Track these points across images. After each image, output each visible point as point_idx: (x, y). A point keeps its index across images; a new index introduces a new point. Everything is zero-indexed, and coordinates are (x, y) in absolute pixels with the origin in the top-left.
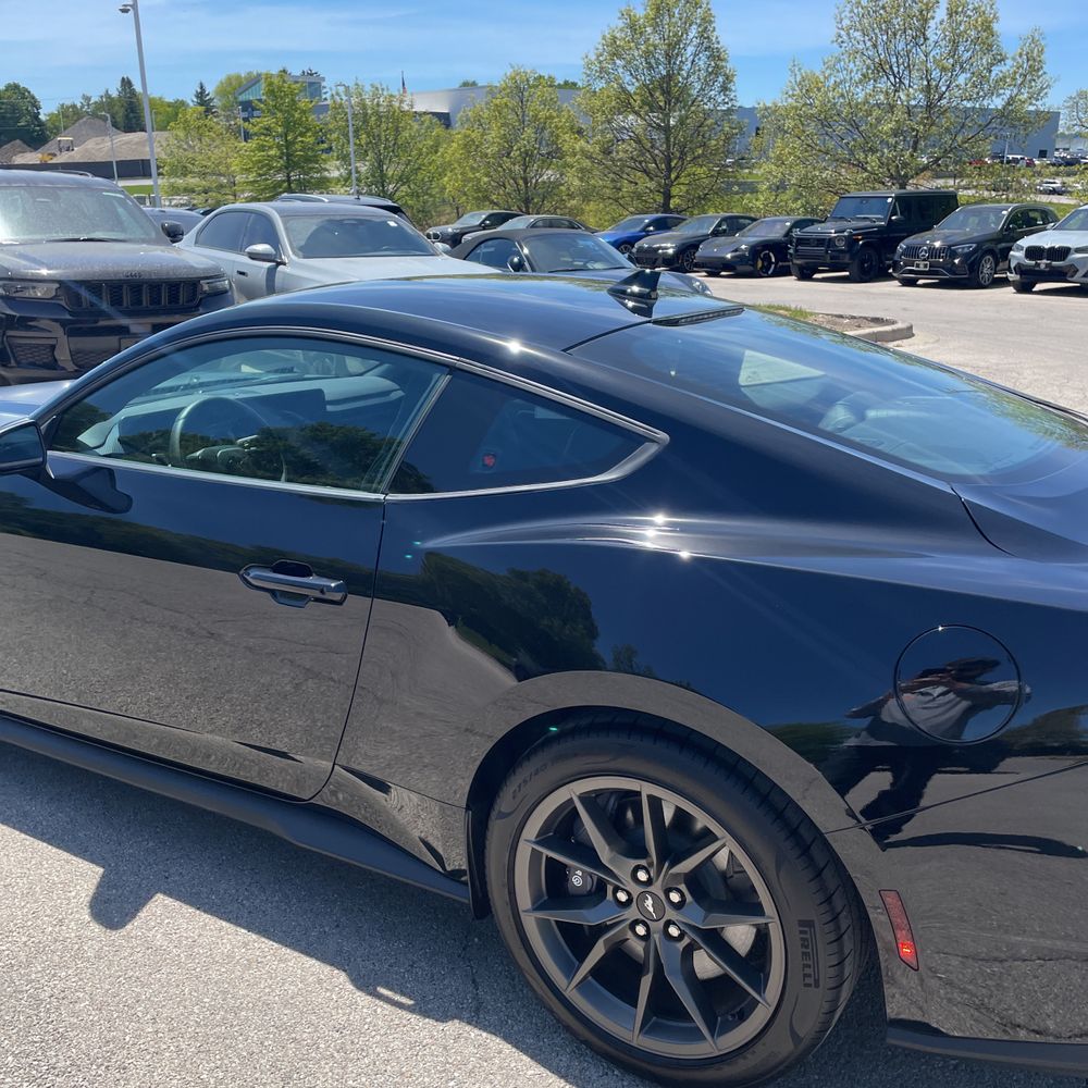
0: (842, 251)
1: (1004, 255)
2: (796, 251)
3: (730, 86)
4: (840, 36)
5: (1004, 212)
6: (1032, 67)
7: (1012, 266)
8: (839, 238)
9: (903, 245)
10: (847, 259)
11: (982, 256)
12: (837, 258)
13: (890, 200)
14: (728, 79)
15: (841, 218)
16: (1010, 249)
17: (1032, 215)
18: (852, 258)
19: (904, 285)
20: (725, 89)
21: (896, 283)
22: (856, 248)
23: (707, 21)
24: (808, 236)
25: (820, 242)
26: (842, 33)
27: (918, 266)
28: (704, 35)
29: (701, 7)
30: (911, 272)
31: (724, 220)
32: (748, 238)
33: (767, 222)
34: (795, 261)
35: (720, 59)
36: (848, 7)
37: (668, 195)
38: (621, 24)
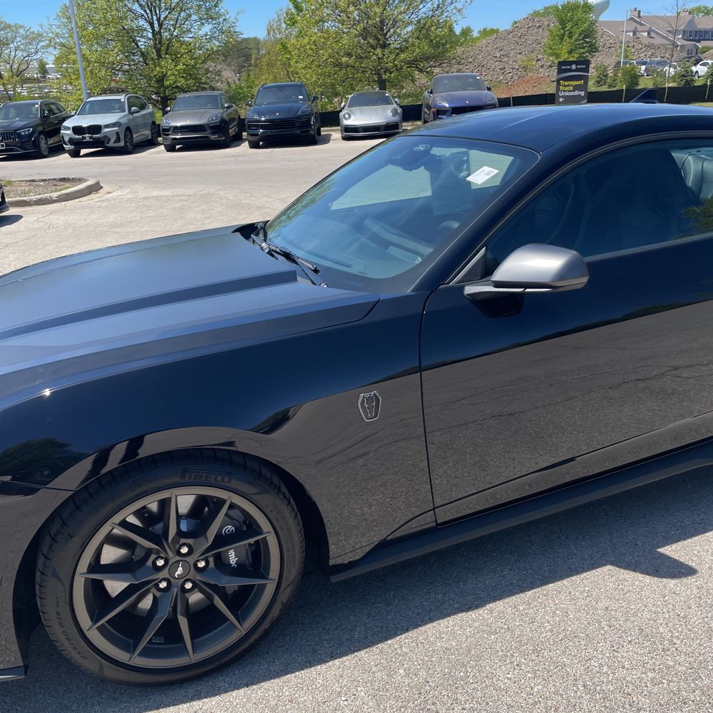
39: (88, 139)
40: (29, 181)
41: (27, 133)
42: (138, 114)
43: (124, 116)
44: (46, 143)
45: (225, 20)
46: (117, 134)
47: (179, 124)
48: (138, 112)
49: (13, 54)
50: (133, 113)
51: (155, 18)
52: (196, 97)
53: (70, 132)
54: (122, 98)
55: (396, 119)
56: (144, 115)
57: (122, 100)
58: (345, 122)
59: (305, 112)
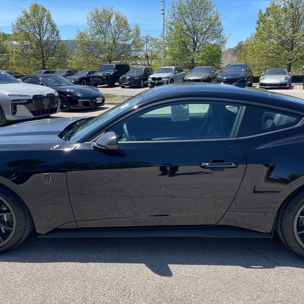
0: (105, 79)
1: (146, 79)
2: (93, 80)
3: (59, 34)
4: (88, 22)
5: (143, 69)
6: (138, 32)
7: (149, 82)
8: (104, 76)
9: (121, 78)
10: (107, 81)
11: (141, 80)
12: (104, 81)
13: (114, 66)
14: (58, 32)
16: (148, 78)
17: (149, 69)
18: (108, 81)
19: (122, 88)
20: (57, 35)
21: (120, 87)
22: (108, 79)
23: (49, 16)
24: (95, 76)
25: (99, 77)
26: (89, 22)
27: (126, 83)
28: (49, 19)
29: (46, 12)
30: (124, 84)
31: (68, 72)
32: (76, 77)
33: (81, 72)
34: (92, 82)
35: (55, 27)
36: (90, 15)
37: (44, 65)
38: (23, 15)
39: (156, 82)
40: (123, 96)
41: (137, 79)
42: (178, 74)
43: (172, 75)
44: (143, 83)
45: (223, 38)
46: (167, 81)
47: (192, 79)
49: (153, 49)
50: (176, 73)
51: (195, 37)
52: (201, 68)
53: (151, 79)
55: (286, 81)
56: (180, 74)
57: (173, 68)
58: (262, 81)
59: (243, 76)
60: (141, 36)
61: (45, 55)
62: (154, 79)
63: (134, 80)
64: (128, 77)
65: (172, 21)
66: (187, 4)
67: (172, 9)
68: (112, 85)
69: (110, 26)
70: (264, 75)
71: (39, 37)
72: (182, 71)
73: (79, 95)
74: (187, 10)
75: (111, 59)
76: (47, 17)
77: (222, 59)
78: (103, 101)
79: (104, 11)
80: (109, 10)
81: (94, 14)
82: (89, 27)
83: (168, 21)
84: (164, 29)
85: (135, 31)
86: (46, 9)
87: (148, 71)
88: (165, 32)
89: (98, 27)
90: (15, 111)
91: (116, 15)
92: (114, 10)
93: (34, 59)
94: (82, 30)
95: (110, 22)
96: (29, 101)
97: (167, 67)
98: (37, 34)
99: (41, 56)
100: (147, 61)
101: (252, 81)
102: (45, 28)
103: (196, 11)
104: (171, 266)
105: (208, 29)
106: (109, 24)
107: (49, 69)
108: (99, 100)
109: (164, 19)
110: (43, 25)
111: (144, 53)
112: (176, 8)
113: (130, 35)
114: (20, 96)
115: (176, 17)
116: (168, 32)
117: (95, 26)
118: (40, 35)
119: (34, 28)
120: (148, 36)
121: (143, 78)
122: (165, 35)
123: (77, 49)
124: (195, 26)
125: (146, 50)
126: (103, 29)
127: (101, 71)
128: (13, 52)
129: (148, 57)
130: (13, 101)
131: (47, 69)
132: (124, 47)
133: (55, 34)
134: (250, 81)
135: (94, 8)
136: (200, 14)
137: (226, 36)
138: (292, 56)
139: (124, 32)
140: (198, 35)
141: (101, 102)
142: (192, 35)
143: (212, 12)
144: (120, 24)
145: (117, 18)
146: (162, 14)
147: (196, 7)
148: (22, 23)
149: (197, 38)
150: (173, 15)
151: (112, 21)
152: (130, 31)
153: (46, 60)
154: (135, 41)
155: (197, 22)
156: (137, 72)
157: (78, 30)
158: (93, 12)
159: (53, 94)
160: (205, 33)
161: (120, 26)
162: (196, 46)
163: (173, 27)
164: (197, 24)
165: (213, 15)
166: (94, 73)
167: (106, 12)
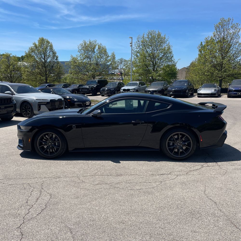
0: (90, 90)
2: (82, 90)
4: (79, 51)
5: (117, 83)
6: (114, 57)
7: (121, 92)
8: (89, 88)
9: (101, 89)
10: (91, 92)
11: (115, 91)
13: (97, 81)
14: (57, 57)
15: (89, 84)
16: (120, 89)
17: (121, 83)
19: (102, 96)
20: (57, 59)
22: (93, 90)
25: (86, 89)
28: (51, 49)
29: (50, 44)
30: (104, 94)
31: (64, 85)
32: (71, 88)
33: (74, 85)
34: (81, 92)
35: (55, 54)
36: (80, 46)
37: (46, 80)
38: (33, 46)
39: (126, 92)
41: (113, 90)
42: (141, 87)
43: (137, 87)
45: (173, 62)
46: (134, 91)
47: (151, 90)
48: (141, 86)
50: (140, 86)
52: (157, 83)
53: (122, 90)
54: (138, 82)
55: (215, 92)
56: (143, 87)
58: (199, 92)
59: (185, 88)
60: (116, 60)
61: (47, 73)
62: (124, 90)
63: (111, 91)
64: (107, 89)
65: (137, 50)
66: (148, 39)
67: (138, 42)
68: (95, 94)
69: (94, 54)
70: (201, 87)
71: (44, 61)
72: (144, 84)
73: (76, 100)
74: (148, 43)
75: (94, 76)
76: (50, 47)
77: (177, 76)
78: (90, 104)
79: (90, 44)
80: (94, 42)
81: (83, 45)
82: (79, 54)
83: (135, 50)
84: (132, 56)
85: (112, 57)
86: (50, 41)
87: (121, 85)
88: (133, 58)
89: (86, 54)
90: (39, 108)
91: (98, 46)
92: (97, 42)
93: (39, 76)
94: (75, 56)
95: (94, 51)
96: (48, 103)
97: (134, 82)
98: (43, 59)
99: (45, 74)
100: (121, 77)
101: (193, 92)
102: (48, 55)
103: (154, 43)
104: (120, 161)
105: (163, 56)
106: (94, 52)
107: (50, 83)
108: (88, 103)
109: (132, 49)
110: (47, 53)
111: (119, 71)
112: (140, 42)
113: (108, 59)
114: (43, 100)
115: (141, 48)
116: (135, 58)
117: (84, 53)
118: (44, 60)
119: (41, 55)
120: (122, 59)
121: (117, 89)
122: (133, 60)
123: (70, 69)
124: (154, 54)
125: (121, 69)
126: (89, 55)
127: (87, 84)
128: (25, 71)
129: (122, 74)
130: (39, 103)
131: (48, 83)
132: (104, 68)
133: (55, 58)
134: (191, 91)
135: (83, 41)
136: (157, 46)
137: (176, 61)
138: (221, 75)
139: (104, 58)
140: (156, 60)
141: (89, 104)
142: (152, 60)
143: (165, 44)
144: (101, 52)
145: (99, 48)
146: (131, 46)
147: (155, 41)
148: (32, 52)
149: (155, 62)
150: (138, 46)
151: (95, 50)
152: (108, 57)
153: (48, 76)
154: (112, 64)
155: (155, 51)
156: (113, 85)
157: (72, 56)
158: (83, 44)
159: (61, 99)
160: (161, 58)
161: (101, 54)
162: (155, 68)
163: (138, 55)
164: (155, 52)
165: (166, 46)
166: (83, 86)
167: (92, 44)
